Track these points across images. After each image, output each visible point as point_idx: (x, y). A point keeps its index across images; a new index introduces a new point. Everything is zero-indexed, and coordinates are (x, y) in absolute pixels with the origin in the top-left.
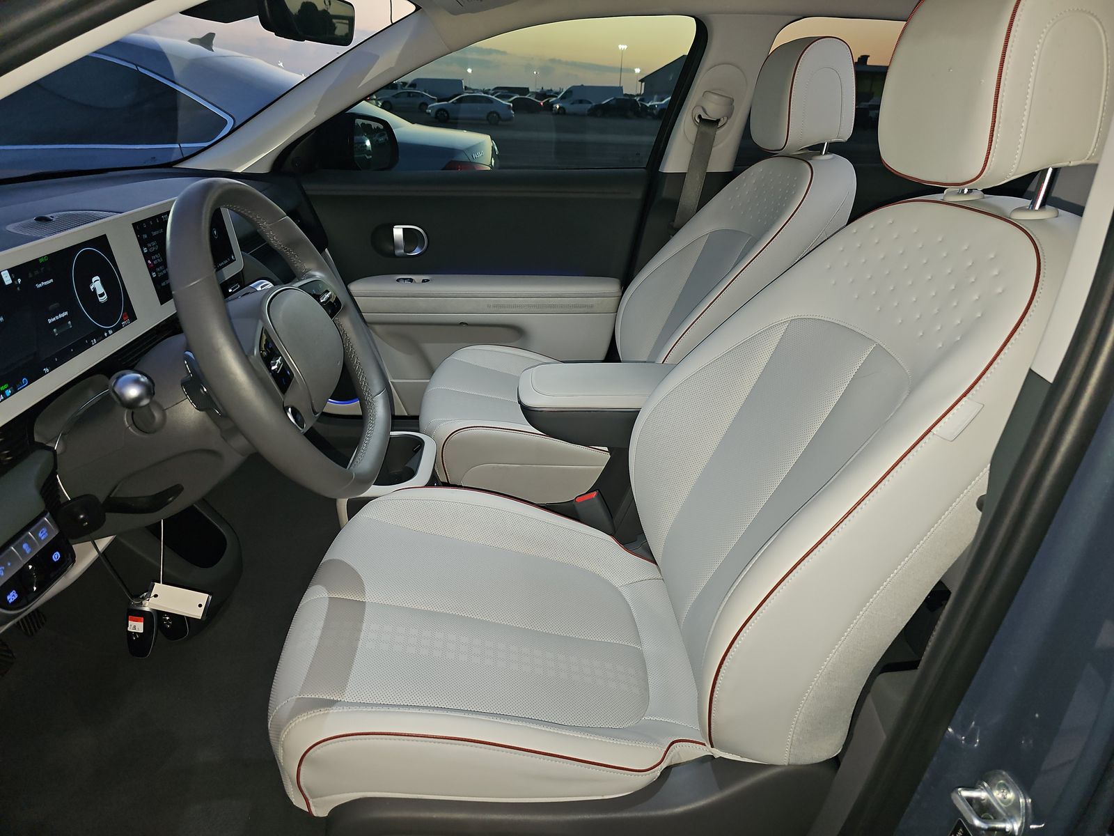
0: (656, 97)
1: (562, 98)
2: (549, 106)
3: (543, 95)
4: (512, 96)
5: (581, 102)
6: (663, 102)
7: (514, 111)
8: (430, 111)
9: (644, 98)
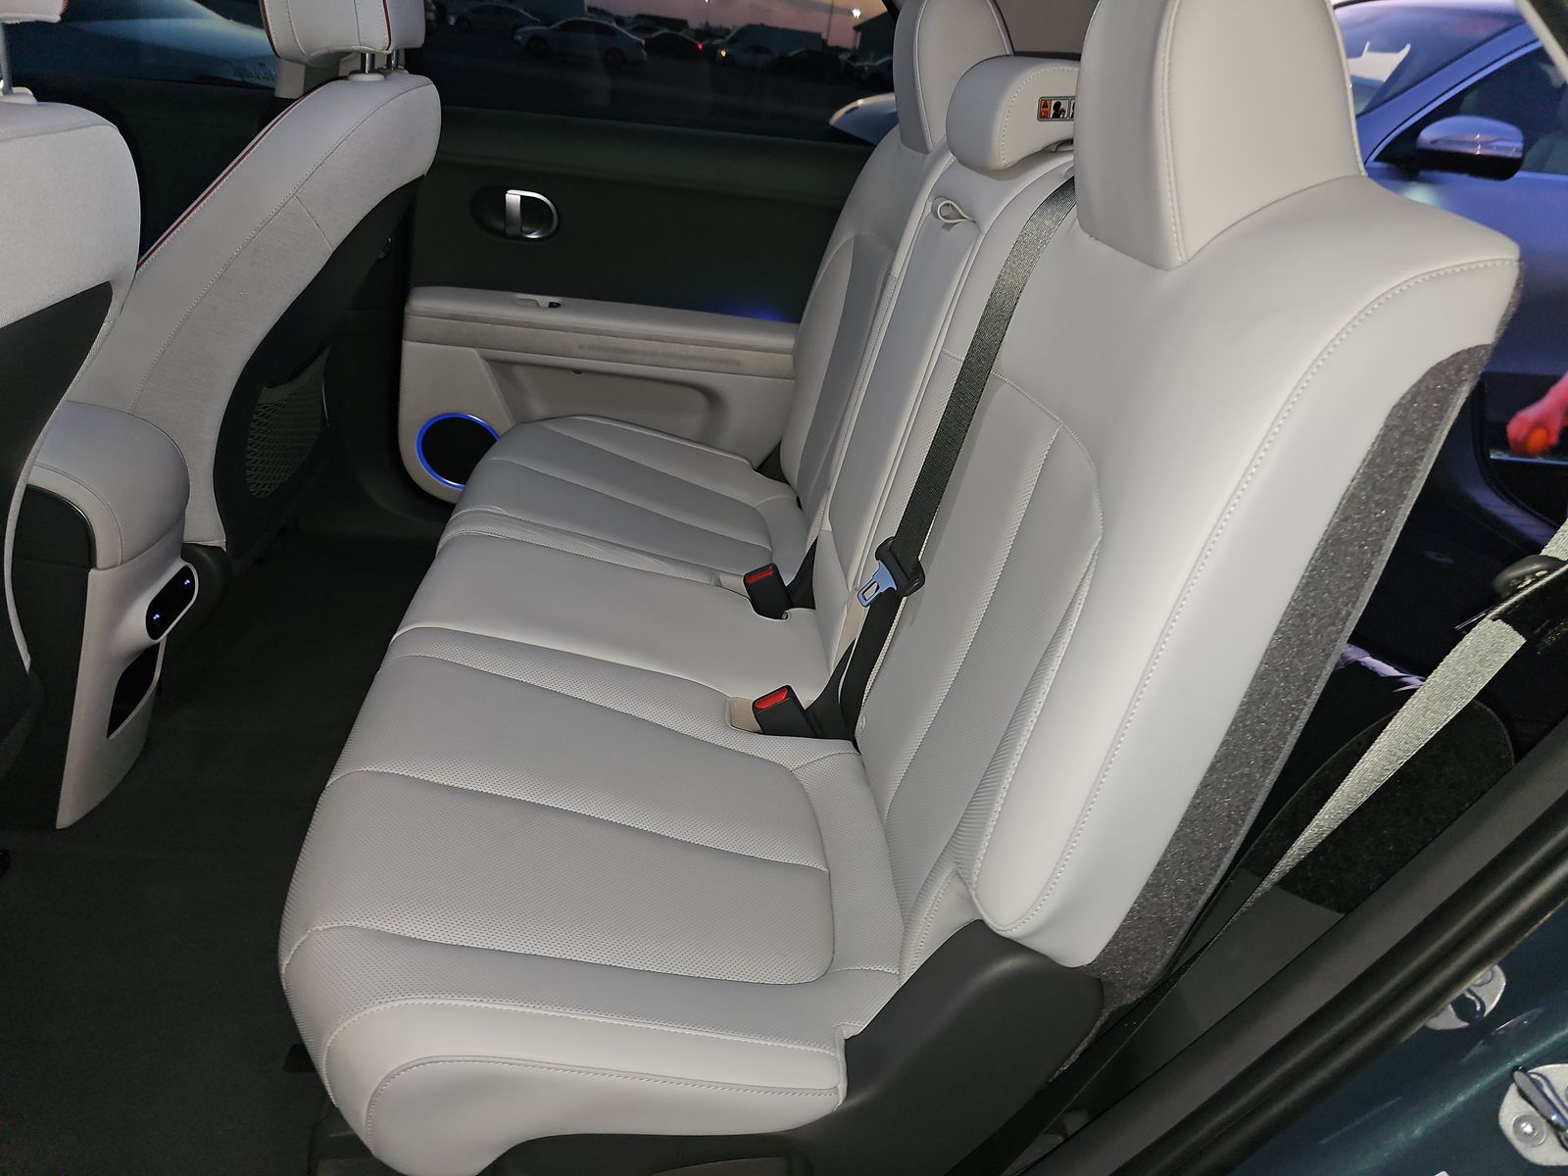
0: (872, 55)
1: (734, 40)
2: (712, 52)
3: (707, 33)
4: (658, 30)
5: (758, 50)
6: (877, 63)
7: (646, 50)
8: (520, 38)
9: (855, 55)
